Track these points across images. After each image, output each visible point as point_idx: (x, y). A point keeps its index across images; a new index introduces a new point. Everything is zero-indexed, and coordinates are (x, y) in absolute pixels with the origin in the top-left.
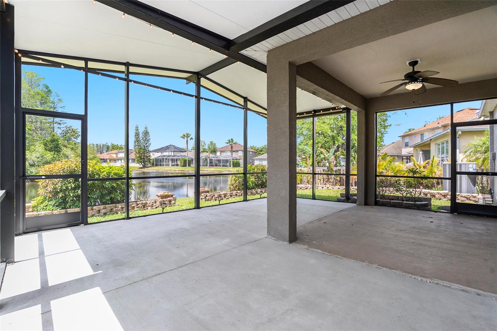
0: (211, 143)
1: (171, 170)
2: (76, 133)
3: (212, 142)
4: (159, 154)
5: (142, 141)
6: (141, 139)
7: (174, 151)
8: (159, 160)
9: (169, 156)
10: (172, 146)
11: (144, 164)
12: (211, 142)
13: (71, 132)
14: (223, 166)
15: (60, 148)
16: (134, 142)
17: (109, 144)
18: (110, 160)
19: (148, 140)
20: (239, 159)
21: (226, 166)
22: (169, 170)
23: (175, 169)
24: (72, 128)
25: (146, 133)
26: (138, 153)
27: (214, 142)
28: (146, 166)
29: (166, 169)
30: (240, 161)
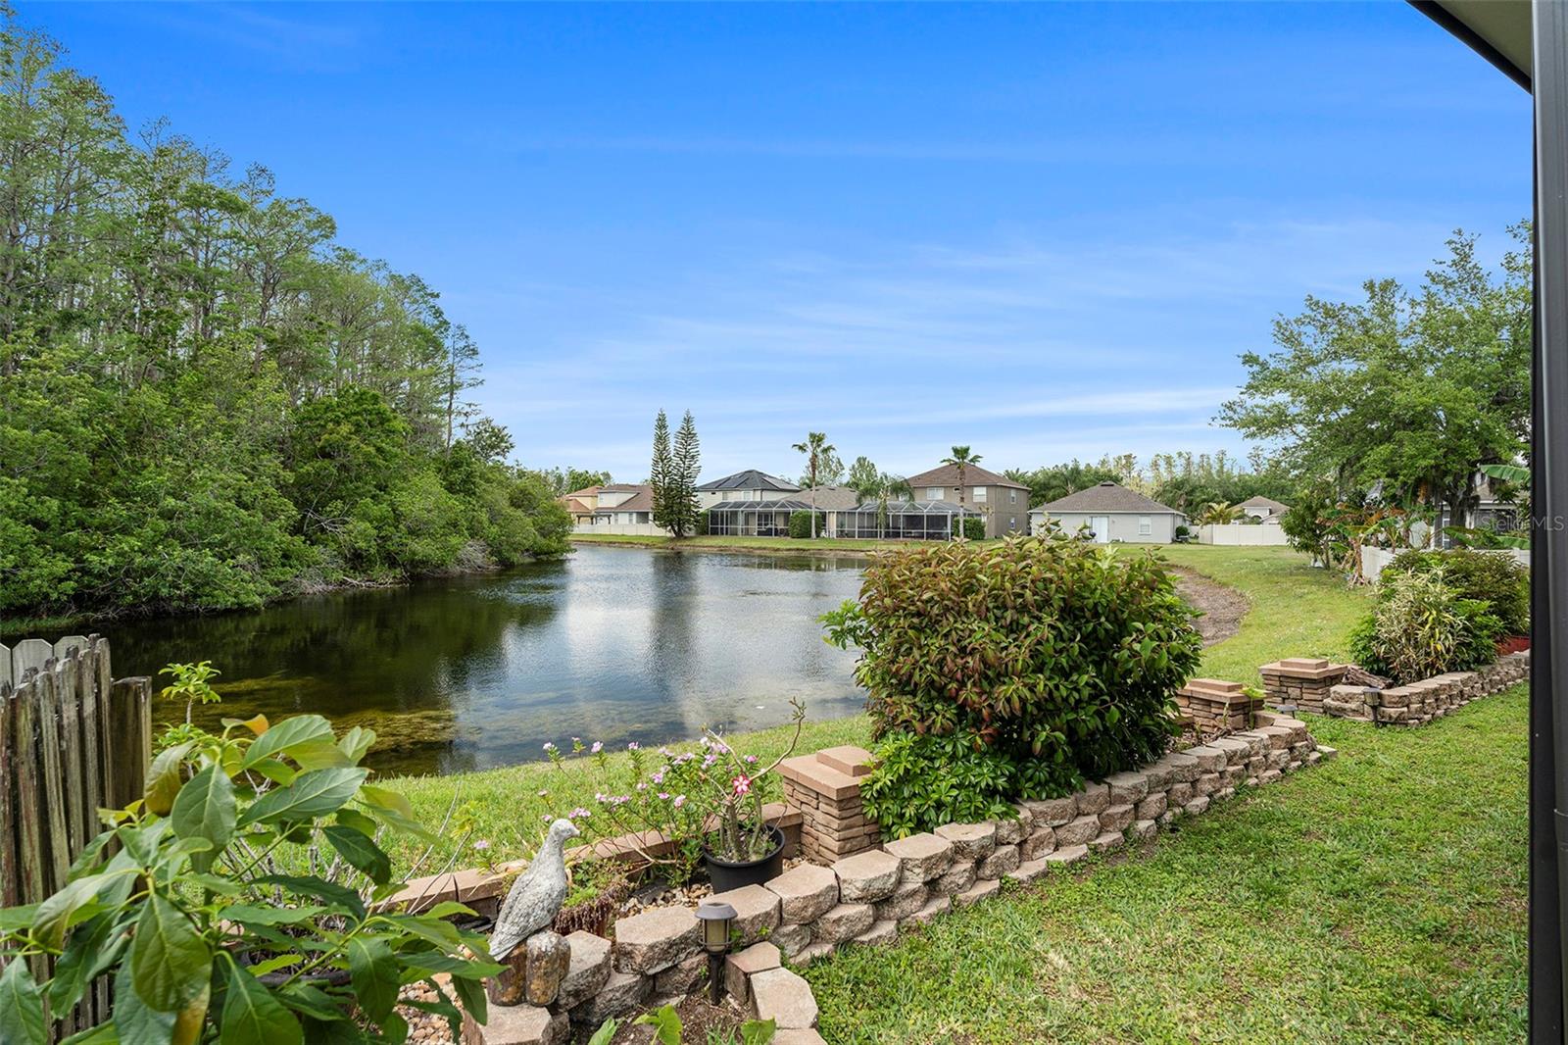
0: (861, 461)
1: (765, 549)
2: (502, 441)
3: (865, 459)
4: (718, 498)
5: (676, 460)
6: (673, 452)
7: (763, 490)
8: (722, 515)
9: (751, 505)
10: (756, 476)
11: (679, 530)
12: (859, 460)
13: (491, 437)
14: (930, 536)
15: (473, 483)
16: (651, 462)
17: (564, 472)
18: (579, 517)
19: (693, 457)
20: (979, 515)
21: (940, 537)
22: (759, 548)
23: (778, 546)
24: (493, 424)
25: (688, 435)
26: (664, 495)
27: (871, 459)
28: (686, 535)
29: (746, 544)
30: (984, 519)
